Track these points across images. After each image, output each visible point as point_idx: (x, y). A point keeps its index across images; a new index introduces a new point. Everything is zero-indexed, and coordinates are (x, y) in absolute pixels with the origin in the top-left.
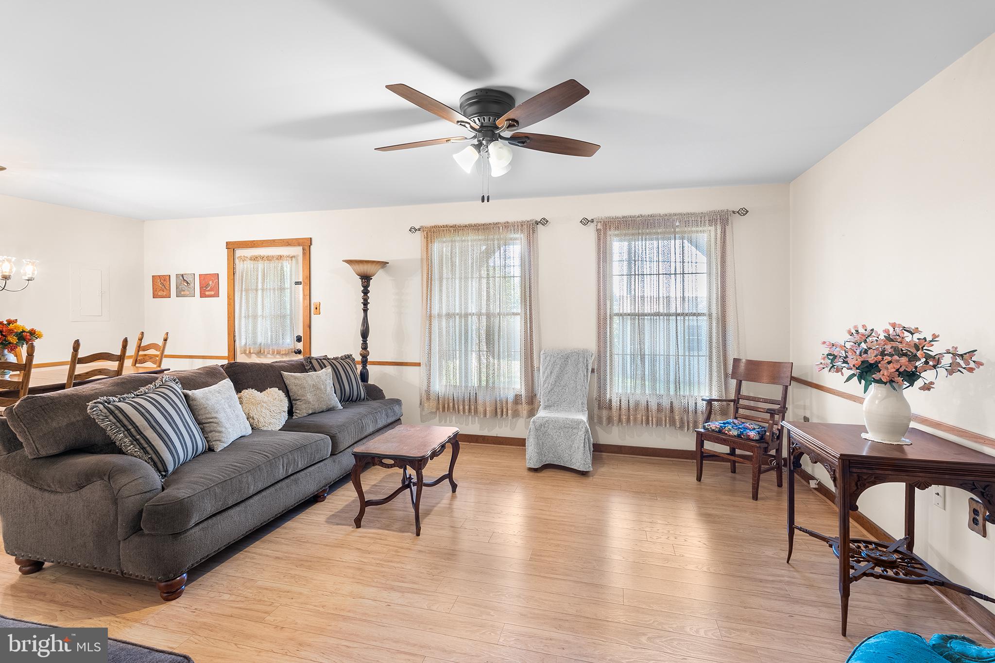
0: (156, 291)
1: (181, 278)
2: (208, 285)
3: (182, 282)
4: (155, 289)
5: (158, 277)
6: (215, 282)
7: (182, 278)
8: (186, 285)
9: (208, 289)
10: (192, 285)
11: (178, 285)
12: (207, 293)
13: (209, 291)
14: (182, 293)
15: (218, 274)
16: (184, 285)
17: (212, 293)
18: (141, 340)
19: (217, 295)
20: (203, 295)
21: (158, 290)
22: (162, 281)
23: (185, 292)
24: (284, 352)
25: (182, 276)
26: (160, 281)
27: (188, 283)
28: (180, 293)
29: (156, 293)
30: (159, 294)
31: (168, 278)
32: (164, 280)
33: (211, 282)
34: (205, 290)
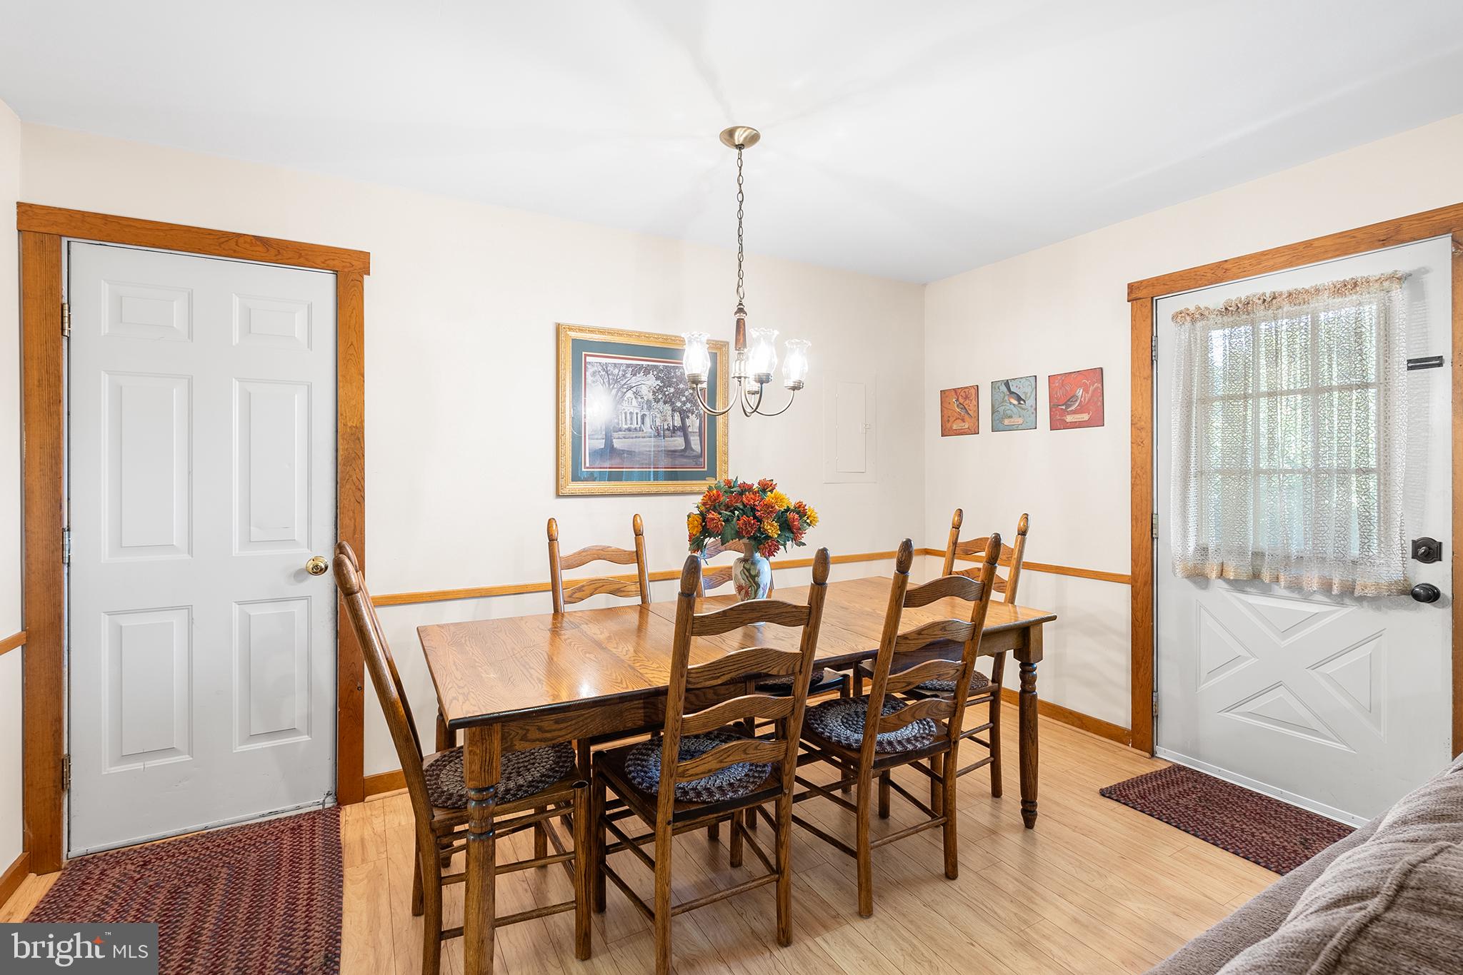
0: (948, 421)
1: (1004, 388)
2: (1071, 399)
3: (1006, 398)
4: (946, 419)
5: (953, 393)
6: (1092, 388)
7: (1008, 391)
8: (1016, 402)
9: (1073, 408)
10: (1030, 402)
11: (996, 406)
12: (1069, 419)
13: (1074, 412)
14: (1006, 422)
15: (1102, 369)
16: (1011, 403)
17: (1085, 417)
18: (957, 527)
19: (1097, 420)
20: (1057, 423)
21: (952, 419)
22: (961, 400)
23: (1012, 420)
24: (1370, 592)
25: (1007, 384)
26: (957, 400)
27: (1019, 398)
28: (1001, 422)
29: (948, 425)
30: (955, 427)
31: (973, 391)
32: (966, 398)
33: (1080, 392)
34: (1065, 412)
